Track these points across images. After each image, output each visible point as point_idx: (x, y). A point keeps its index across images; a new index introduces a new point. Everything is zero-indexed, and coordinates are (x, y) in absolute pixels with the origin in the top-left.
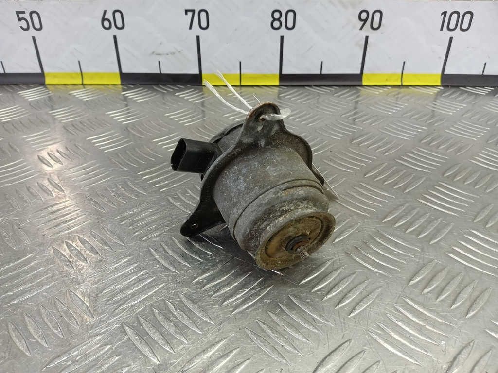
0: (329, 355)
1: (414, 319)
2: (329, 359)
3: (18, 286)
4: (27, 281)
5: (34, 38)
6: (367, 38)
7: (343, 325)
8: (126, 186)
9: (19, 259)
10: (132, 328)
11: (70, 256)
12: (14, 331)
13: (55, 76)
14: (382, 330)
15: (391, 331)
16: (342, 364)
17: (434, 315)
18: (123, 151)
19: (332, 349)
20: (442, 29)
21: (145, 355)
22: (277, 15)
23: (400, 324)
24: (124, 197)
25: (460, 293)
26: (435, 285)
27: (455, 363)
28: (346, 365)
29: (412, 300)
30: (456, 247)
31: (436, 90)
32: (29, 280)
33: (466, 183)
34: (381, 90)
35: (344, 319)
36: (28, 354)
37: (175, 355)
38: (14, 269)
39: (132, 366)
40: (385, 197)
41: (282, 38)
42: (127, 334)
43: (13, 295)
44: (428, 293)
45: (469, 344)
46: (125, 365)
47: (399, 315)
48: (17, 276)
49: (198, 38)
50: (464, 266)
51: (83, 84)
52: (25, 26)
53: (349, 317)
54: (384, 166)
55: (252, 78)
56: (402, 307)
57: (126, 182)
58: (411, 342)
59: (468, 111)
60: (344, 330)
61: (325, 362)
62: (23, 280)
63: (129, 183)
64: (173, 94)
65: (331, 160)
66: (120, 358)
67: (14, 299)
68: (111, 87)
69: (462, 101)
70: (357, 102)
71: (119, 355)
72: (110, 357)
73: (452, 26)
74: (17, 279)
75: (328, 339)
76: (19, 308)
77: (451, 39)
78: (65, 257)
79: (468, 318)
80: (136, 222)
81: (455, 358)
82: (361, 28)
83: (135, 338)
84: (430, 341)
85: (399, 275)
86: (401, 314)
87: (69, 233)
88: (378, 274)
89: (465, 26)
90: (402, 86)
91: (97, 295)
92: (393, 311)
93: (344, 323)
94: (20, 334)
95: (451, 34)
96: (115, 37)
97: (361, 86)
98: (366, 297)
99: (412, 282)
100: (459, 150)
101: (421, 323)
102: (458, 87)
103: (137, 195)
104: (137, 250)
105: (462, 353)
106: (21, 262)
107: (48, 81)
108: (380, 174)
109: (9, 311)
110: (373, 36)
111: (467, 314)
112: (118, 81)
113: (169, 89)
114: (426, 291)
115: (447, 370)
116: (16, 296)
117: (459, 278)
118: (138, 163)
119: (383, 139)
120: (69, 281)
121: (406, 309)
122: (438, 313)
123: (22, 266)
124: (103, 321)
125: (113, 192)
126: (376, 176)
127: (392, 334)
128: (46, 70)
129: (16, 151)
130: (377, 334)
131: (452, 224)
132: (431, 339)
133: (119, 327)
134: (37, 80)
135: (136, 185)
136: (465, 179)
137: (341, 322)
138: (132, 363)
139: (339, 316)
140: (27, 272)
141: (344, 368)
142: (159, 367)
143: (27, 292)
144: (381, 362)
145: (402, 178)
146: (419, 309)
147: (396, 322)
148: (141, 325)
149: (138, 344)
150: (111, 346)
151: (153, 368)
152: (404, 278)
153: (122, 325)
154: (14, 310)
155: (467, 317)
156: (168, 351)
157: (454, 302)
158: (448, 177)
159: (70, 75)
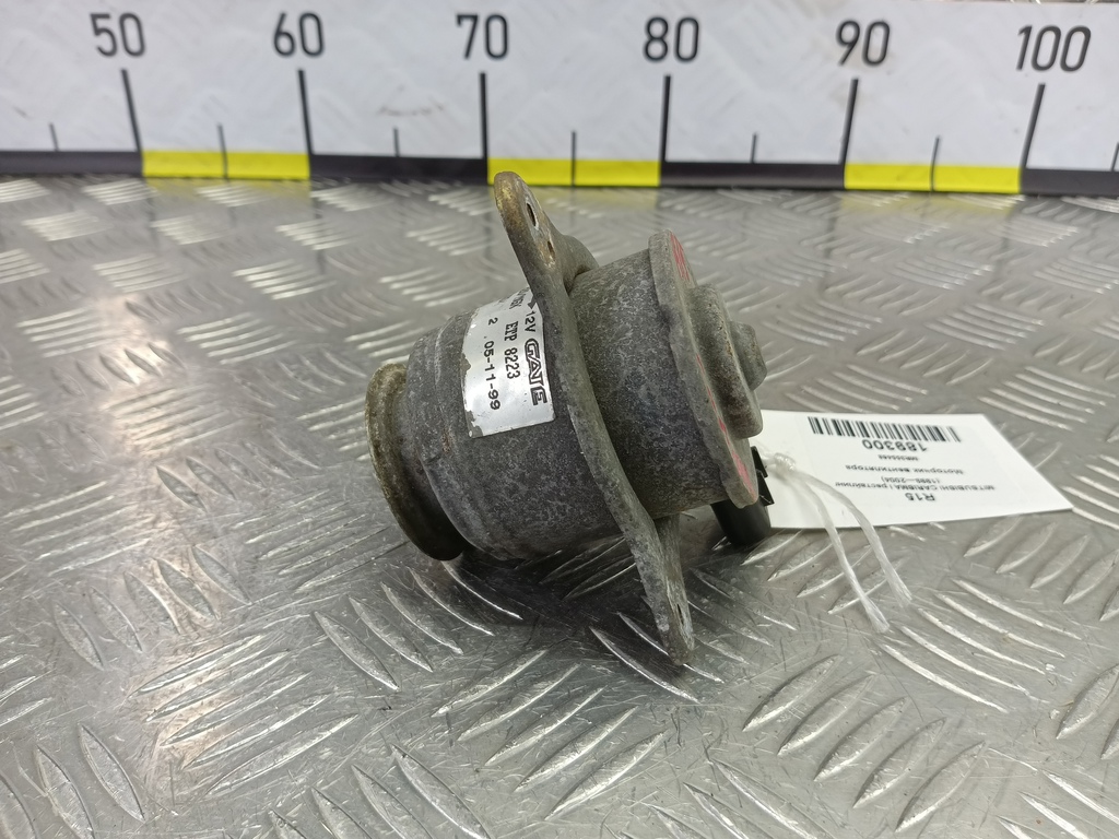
0: (786, 684)
1: (981, 620)
2: (787, 690)
3: (75, 538)
4: (97, 530)
5: (125, 74)
6: (855, 83)
7: (818, 627)
8: (319, 359)
9: (79, 488)
10: (337, 620)
11: (196, 486)
12: (66, 621)
13: (165, 158)
14: (909, 639)
15: (928, 641)
16: (817, 702)
17: (1027, 614)
18: (314, 298)
19: (791, 672)
20: (1020, 66)
21: (365, 674)
22: (657, 29)
23: (948, 628)
24: (318, 381)
25: (1083, 573)
26: (1025, 558)
27: (1080, 707)
28: (828, 704)
29: (974, 583)
30: (1069, 485)
31: (1008, 202)
32: (102, 528)
33: (1086, 370)
34: (887, 200)
35: (819, 617)
36: (96, 664)
37: (433, 674)
38: (69, 506)
39: (337, 694)
40: (905, 392)
41: (668, 80)
42: (323, 633)
43: (64, 555)
44: (1012, 571)
45: (1111, 670)
46: (319, 691)
47: (947, 613)
48: (77, 520)
49: (483, 77)
50: (1089, 523)
51: (227, 178)
52: (108, 46)
53: (830, 612)
54: (899, 335)
55: (599, 168)
56: (953, 597)
57: (320, 355)
58: (975, 663)
59: (1081, 241)
60: (819, 637)
61: (777, 697)
62: (90, 526)
63: (328, 355)
64: (424, 198)
65: (778, 322)
66: (307, 678)
67: (67, 562)
68: (288, 184)
69: (1068, 222)
70: (833, 220)
71: (306, 672)
72: (284, 676)
73: (1044, 59)
74: (76, 525)
75: (782, 653)
76: (78, 579)
77: (1042, 88)
78: (184, 486)
79: (1105, 622)
80: (345, 427)
81: (1079, 697)
82: (844, 60)
83: (342, 638)
84: (1021, 663)
85: (944, 537)
86: (950, 611)
87: (194, 444)
88: (893, 535)
89: (1072, 60)
90: (933, 192)
91: (257, 557)
92: (931, 603)
93: (820, 624)
94: (81, 627)
95: (1041, 77)
96: (301, 74)
97: (843, 189)
98: (868, 576)
99: (972, 552)
100: (1067, 310)
101: (996, 628)
102: (1058, 196)
103: (347, 377)
104: (347, 478)
105: (1096, 686)
106: (86, 495)
107: (149, 168)
108: (891, 349)
109: (57, 585)
110: (870, 79)
111: (1103, 613)
112: (302, 171)
113: (417, 188)
114: (1004, 568)
115: (1064, 719)
116: (72, 556)
117: (1081, 546)
118: (347, 320)
119: (897, 285)
120: (194, 532)
121: (962, 601)
122: (1034, 610)
123: (88, 502)
124: (271, 607)
125: (292, 370)
126: (882, 354)
127: (933, 647)
128: (147, 145)
129: (77, 292)
130: (896, 645)
131: (1059, 445)
132: (1022, 659)
133: (307, 620)
134: (125, 165)
135: (343, 359)
136: (1082, 364)
137: (813, 623)
138: (336, 688)
139: (808, 612)
140: (98, 513)
141: (822, 709)
142: (396, 698)
143: (96, 549)
144: (908, 701)
145: (940, 359)
146: (990, 601)
147: (940, 624)
148: (356, 616)
149: (349, 652)
150: (287, 653)
151: (383, 699)
152: (954, 542)
153: (312, 614)
154: (67, 583)
155: (1102, 619)
156: (416, 667)
157: (1069, 590)
158: (1045, 358)
159: (198, 157)
